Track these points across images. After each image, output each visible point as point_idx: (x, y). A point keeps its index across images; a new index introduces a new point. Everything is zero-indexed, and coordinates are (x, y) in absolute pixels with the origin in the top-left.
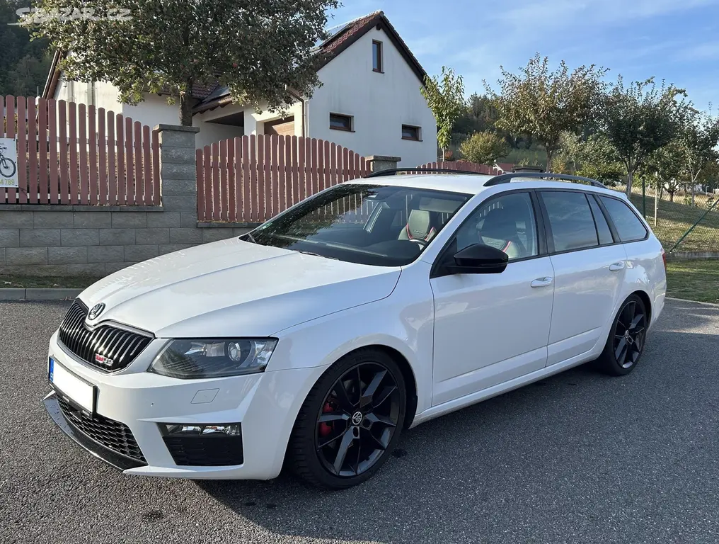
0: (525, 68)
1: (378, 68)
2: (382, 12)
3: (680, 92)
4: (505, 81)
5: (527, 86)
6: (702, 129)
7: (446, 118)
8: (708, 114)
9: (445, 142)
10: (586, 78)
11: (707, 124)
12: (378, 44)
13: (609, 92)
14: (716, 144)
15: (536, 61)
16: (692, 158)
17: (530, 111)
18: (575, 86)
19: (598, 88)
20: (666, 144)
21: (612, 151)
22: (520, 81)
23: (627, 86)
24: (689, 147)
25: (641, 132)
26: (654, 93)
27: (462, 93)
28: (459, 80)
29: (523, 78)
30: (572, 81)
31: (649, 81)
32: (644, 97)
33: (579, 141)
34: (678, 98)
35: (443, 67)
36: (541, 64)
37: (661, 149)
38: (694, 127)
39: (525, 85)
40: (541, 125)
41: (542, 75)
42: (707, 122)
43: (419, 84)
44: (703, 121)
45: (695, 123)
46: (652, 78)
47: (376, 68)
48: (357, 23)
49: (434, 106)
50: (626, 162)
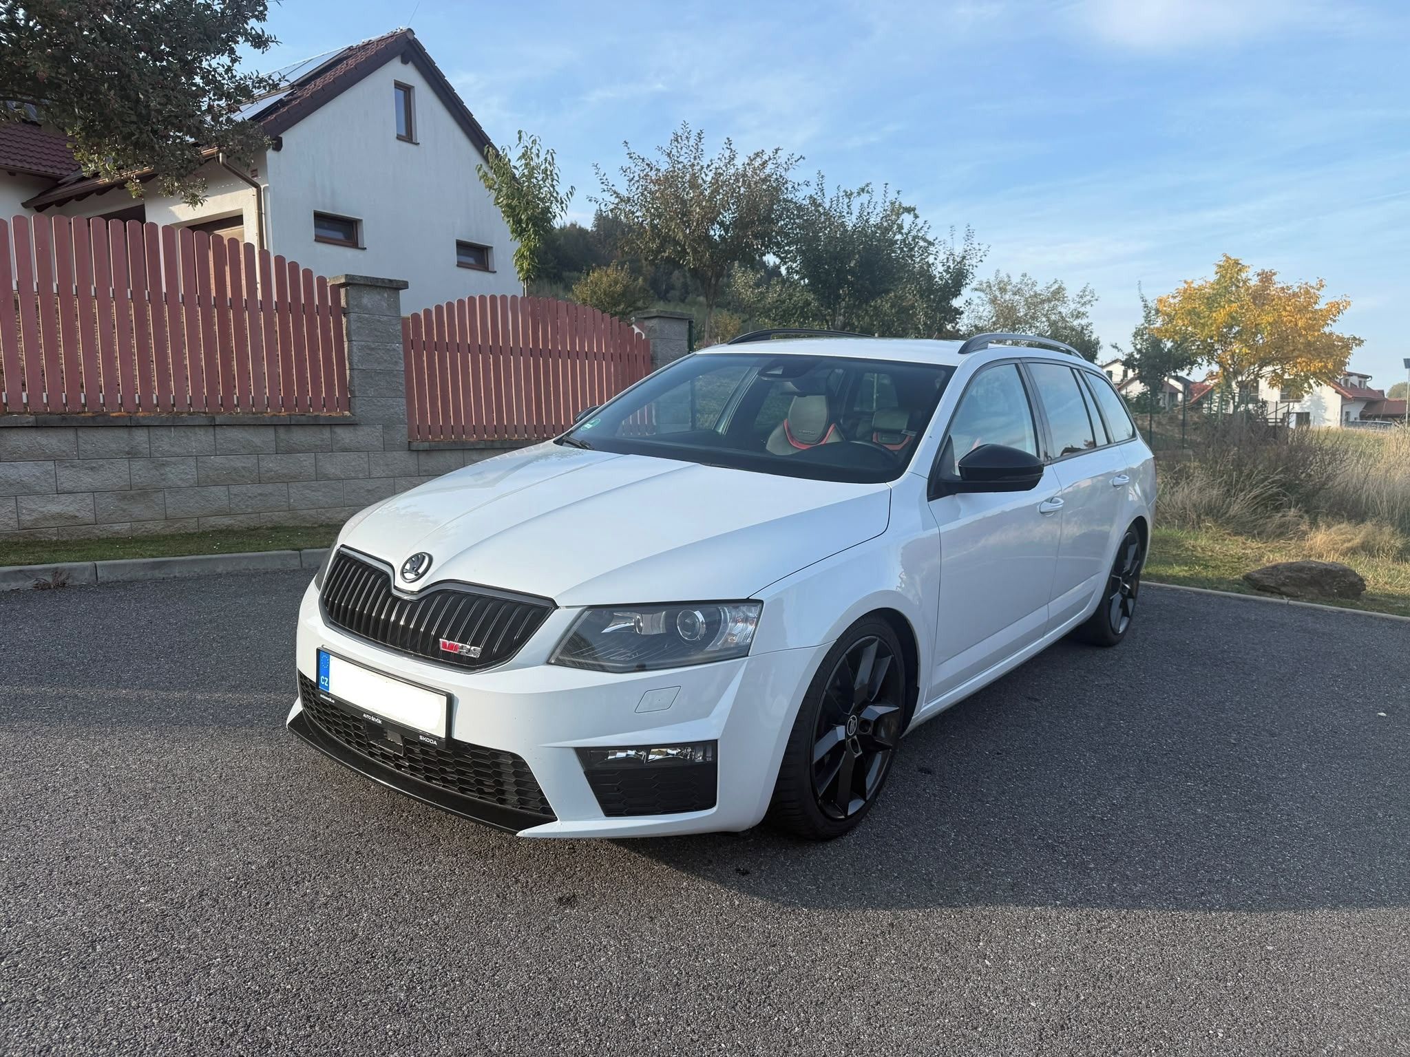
0: (666, 146)
1: (408, 135)
2: (410, 30)
3: (909, 210)
4: (633, 169)
5: (669, 180)
6: (941, 269)
7: (527, 225)
8: (949, 245)
9: (528, 270)
10: (767, 171)
11: (947, 262)
12: (405, 90)
13: (801, 196)
14: (960, 294)
15: (684, 138)
16: (926, 314)
17: (676, 224)
18: (749, 184)
19: (787, 189)
20: (887, 292)
21: (807, 303)
22: (658, 170)
23: (830, 193)
24: (921, 297)
25: (851, 271)
26: (871, 206)
27: (555, 183)
28: (549, 158)
29: (664, 166)
30: (744, 175)
31: (863, 190)
32: (856, 213)
33: (758, 285)
34: (907, 219)
35: (520, 132)
36: (692, 142)
37: (879, 301)
38: (929, 266)
39: (666, 178)
40: (695, 251)
41: (696, 162)
42: (948, 258)
43: (477, 159)
44: (942, 257)
45: (931, 259)
46: (867, 186)
47: (403, 133)
48: (364, 47)
49: (505, 202)
50: (827, 322)
